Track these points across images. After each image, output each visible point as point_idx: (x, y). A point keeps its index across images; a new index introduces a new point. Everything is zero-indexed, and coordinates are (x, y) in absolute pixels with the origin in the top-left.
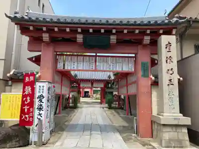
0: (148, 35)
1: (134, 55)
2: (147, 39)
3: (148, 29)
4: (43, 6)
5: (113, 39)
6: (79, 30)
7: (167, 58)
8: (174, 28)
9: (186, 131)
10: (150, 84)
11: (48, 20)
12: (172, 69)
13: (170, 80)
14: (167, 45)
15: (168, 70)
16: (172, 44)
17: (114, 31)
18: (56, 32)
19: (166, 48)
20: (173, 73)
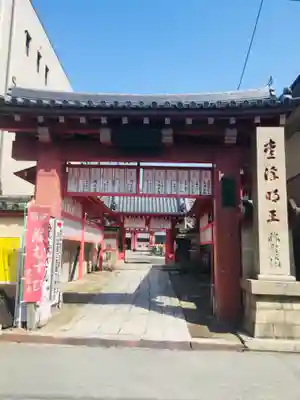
0: (232, 127)
1: (210, 165)
2: (231, 136)
3: (232, 116)
4: (47, 70)
5: (167, 135)
6: (104, 121)
7: (267, 170)
11: (46, 102)
12: (276, 191)
13: (273, 212)
14: (266, 145)
15: (269, 193)
16: (276, 144)
17: (168, 122)
18: (62, 124)
19: (266, 151)
20: (278, 199)
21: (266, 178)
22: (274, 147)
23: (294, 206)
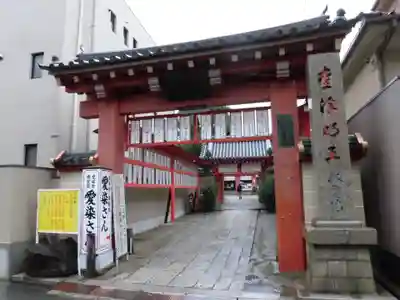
0: (282, 59)
2: (283, 68)
3: (281, 46)
5: (215, 77)
6: (150, 70)
7: (322, 101)
11: (97, 61)
12: (335, 124)
13: (332, 149)
14: (320, 74)
15: (327, 127)
16: (332, 71)
17: (212, 61)
18: (113, 79)
19: (320, 80)
20: (338, 133)
21: (322, 110)
22: (330, 75)
23: (361, 140)
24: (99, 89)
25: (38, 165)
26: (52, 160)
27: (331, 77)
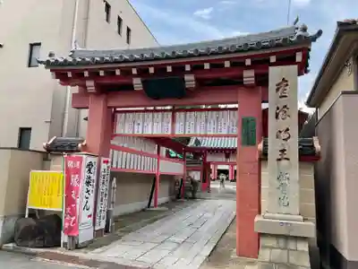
0: (248, 68)
1: (237, 106)
2: (249, 76)
3: (248, 57)
5: (190, 80)
6: (134, 71)
7: (278, 108)
8: (299, 50)
9: (307, 249)
10: (257, 157)
12: (288, 130)
13: (283, 151)
14: (278, 85)
15: (280, 132)
16: (289, 83)
17: (188, 68)
18: (102, 77)
19: (278, 90)
20: (289, 137)
21: (277, 117)
22: (287, 85)
24: (90, 84)
25: (31, 148)
26: (45, 144)
27: (287, 88)
